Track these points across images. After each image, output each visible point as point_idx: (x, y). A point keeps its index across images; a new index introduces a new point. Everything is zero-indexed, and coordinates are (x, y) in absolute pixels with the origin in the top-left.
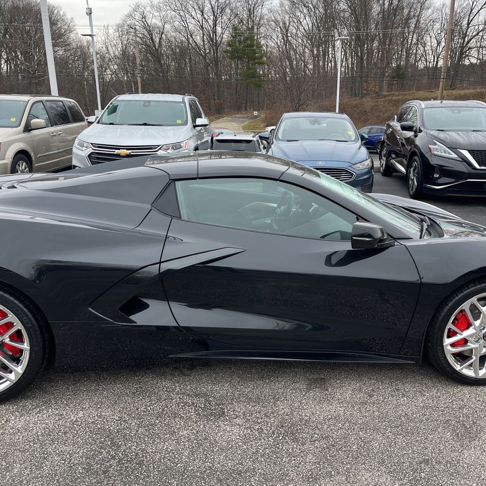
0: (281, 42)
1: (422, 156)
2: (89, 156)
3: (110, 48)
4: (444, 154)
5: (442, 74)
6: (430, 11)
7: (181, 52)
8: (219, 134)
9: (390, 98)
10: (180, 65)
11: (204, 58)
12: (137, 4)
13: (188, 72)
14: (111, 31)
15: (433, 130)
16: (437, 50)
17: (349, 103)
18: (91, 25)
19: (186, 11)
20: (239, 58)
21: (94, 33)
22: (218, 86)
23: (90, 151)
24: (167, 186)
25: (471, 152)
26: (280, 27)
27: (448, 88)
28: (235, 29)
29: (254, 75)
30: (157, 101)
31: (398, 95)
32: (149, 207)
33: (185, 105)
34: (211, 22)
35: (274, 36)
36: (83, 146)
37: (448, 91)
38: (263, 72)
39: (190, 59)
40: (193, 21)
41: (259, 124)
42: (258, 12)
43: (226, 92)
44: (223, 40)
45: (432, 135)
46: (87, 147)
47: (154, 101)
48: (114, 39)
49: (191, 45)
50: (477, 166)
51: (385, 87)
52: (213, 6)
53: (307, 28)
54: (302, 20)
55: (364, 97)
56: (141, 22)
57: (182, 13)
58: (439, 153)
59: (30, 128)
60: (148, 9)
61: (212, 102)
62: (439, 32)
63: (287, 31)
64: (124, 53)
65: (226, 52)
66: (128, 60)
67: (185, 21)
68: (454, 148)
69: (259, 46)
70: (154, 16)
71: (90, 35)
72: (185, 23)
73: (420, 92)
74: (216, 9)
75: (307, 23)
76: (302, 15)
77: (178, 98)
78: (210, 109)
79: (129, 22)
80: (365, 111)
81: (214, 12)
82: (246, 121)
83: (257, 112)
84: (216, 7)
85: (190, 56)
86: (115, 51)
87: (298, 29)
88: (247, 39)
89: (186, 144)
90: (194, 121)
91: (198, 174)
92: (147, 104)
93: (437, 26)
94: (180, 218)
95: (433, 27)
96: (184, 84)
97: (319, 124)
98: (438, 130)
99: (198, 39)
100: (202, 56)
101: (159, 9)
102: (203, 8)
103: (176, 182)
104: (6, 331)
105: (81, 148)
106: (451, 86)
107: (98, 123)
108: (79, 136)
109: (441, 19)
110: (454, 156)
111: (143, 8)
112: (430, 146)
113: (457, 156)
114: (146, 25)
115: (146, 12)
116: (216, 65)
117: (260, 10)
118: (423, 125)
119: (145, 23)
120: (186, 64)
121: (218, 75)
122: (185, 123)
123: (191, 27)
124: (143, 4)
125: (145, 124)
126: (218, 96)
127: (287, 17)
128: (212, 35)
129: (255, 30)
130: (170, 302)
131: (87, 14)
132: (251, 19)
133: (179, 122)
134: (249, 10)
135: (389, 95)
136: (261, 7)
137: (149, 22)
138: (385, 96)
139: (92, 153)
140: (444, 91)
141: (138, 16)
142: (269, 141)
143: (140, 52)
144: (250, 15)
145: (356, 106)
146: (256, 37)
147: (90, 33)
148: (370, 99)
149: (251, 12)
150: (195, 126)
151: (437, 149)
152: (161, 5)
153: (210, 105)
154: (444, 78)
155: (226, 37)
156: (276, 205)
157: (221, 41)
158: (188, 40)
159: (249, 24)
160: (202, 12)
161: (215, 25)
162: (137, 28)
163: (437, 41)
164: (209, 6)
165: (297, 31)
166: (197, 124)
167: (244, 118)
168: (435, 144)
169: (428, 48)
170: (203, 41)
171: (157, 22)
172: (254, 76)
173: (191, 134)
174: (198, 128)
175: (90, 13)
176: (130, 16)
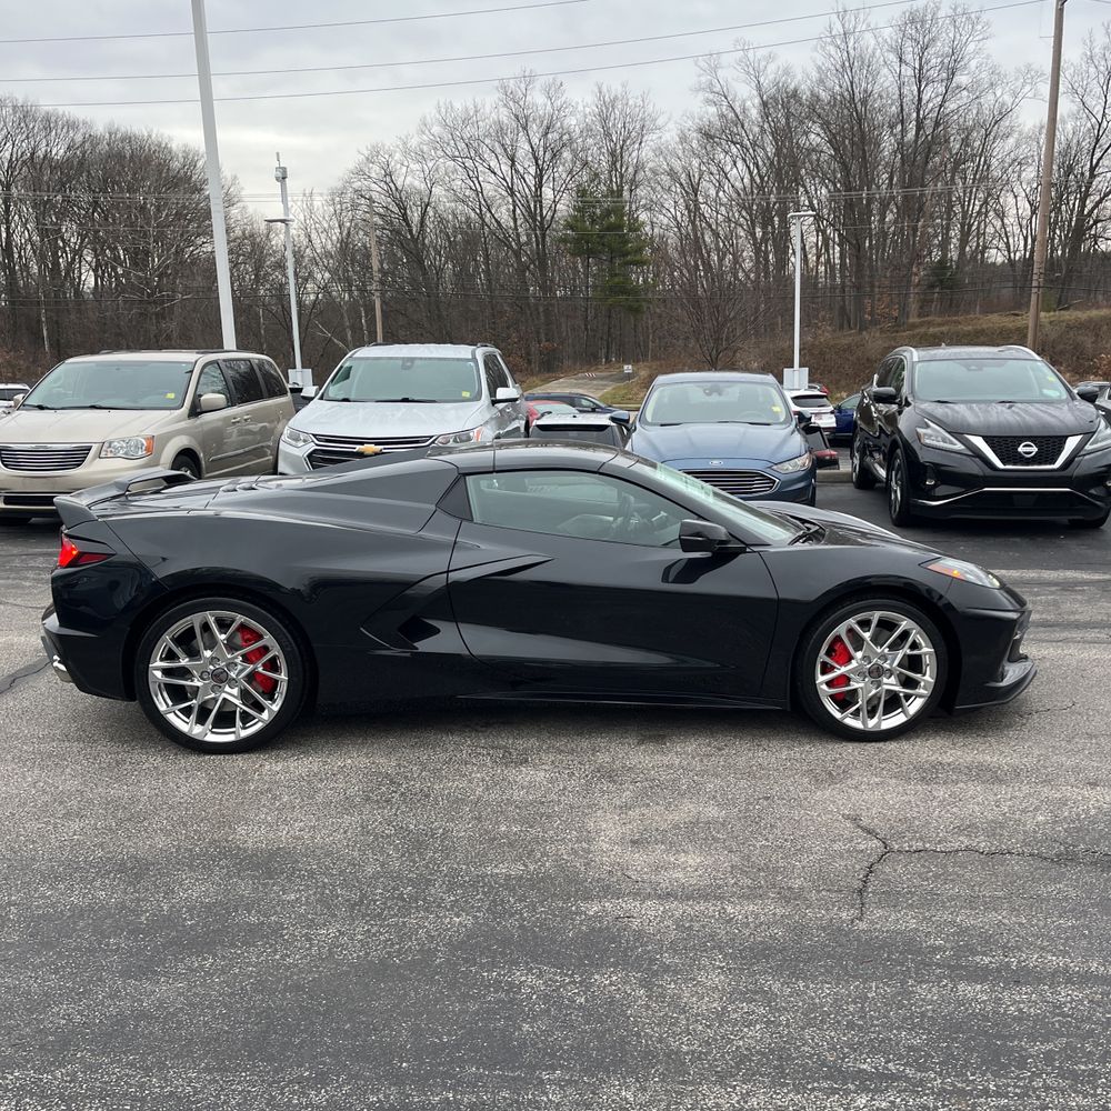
0: (682, 215)
1: (908, 448)
2: (310, 456)
3: (314, 236)
4: (942, 444)
5: (1035, 277)
6: (1011, 141)
7: (467, 242)
8: (543, 415)
9: (922, 330)
10: (464, 268)
11: (517, 254)
12: (373, 147)
13: (482, 284)
14: (318, 202)
15: (927, 401)
16: (1031, 223)
17: (832, 343)
18: (284, 200)
19: (477, 158)
20: (591, 253)
21: (291, 217)
22: (546, 311)
23: (311, 447)
24: (456, 481)
25: (987, 439)
26: (681, 184)
27: (1055, 306)
28: (582, 192)
29: (624, 289)
30: (426, 359)
31: (939, 325)
32: (433, 507)
33: (477, 365)
34: (531, 181)
35: (669, 204)
36: (297, 439)
37: (1052, 313)
38: (645, 281)
39: (487, 256)
40: (492, 178)
41: (635, 390)
42: (631, 158)
43: (564, 325)
44: (558, 214)
45: (923, 410)
46: (305, 441)
47: (421, 359)
48: (324, 218)
49: (489, 227)
50: (999, 464)
51: (914, 307)
52: (535, 147)
53: (738, 185)
54: (727, 169)
55: (866, 329)
56: (382, 184)
57: (469, 163)
58: (935, 443)
59: (199, 410)
60: (398, 156)
61: (534, 348)
62: (1035, 185)
63: (695, 192)
64: (345, 246)
65: (564, 240)
66: (353, 261)
67: (474, 179)
68: (958, 432)
69: (636, 226)
70: (409, 172)
71: (283, 221)
72: (476, 182)
73: (990, 316)
74: (541, 153)
75: (739, 174)
76: (728, 158)
77: (462, 351)
78: (529, 362)
79: (357, 185)
80: (868, 359)
81: (536, 159)
82: (606, 385)
83: (630, 367)
84: (541, 149)
85: (487, 250)
86: (326, 242)
87: (720, 187)
88: (607, 213)
89: (478, 433)
90: (492, 393)
91: (494, 466)
92: (409, 364)
93: (1030, 173)
94: (472, 520)
95: (1019, 176)
96: (474, 309)
97: (720, 394)
98: (939, 402)
99: (503, 214)
100: (513, 250)
101: (421, 157)
102: (515, 149)
103: (467, 478)
104: (258, 659)
105: (293, 443)
106: (1059, 303)
107: (321, 398)
108: (291, 423)
109: (1036, 158)
110: (959, 446)
111: (387, 156)
112: (920, 430)
113: (963, 447)
114: (394, 189)
115: (393, 164)
116: (543, 267)
117: (634, 154)
118: (912, 392)
119: (391, 185)
120: (477, 266)
121: (546, 287)
122: (478, 397)
123: (489, 190)
124: (386, 148)
125: (405, 400)
126: (546, 334)
127: (695, 163)
128: (532, 206)
129: (626, 194)
130: (459, 624)
131: (277, 179)
132: (616, 170)
133: (466, 394)
134: (612, 153)
135: (922, 324)
136: (637, 146)
137: (399, 184)
138: (914, 326)
139: (316, 450)
140: (1042, 314)
141: (376, 171)
142: (629, 426)
143: (379, 243)
144: (614, 163)
145: (848, 349)
146: (627, 208)
147: (283, 218)
148: (878, 334)
149: (615, 157)
150: (494, 402)
151: (931, 436)
152: (425, 148)
153: (528, 354)
154: (1039, 287)
155: (565, 208)
156: (611, 519)
157: (553, 217)
158: (481, 216)
159: (611, 181)
160: (513, 161)
161: (539, 186)
162: (375, 196)
163: (1031, 205)
164: (527, 147)
165: (717, 193)
166: (498, 398)
167: (602, 379)
168: (928, 426)
169: (1010, 220)
170: (515, 220)
171: (417, 183)
172: (624, 291)
173: (488, 416)
174: (501, 406)
175: (283, 178)
176: (360, 173)
